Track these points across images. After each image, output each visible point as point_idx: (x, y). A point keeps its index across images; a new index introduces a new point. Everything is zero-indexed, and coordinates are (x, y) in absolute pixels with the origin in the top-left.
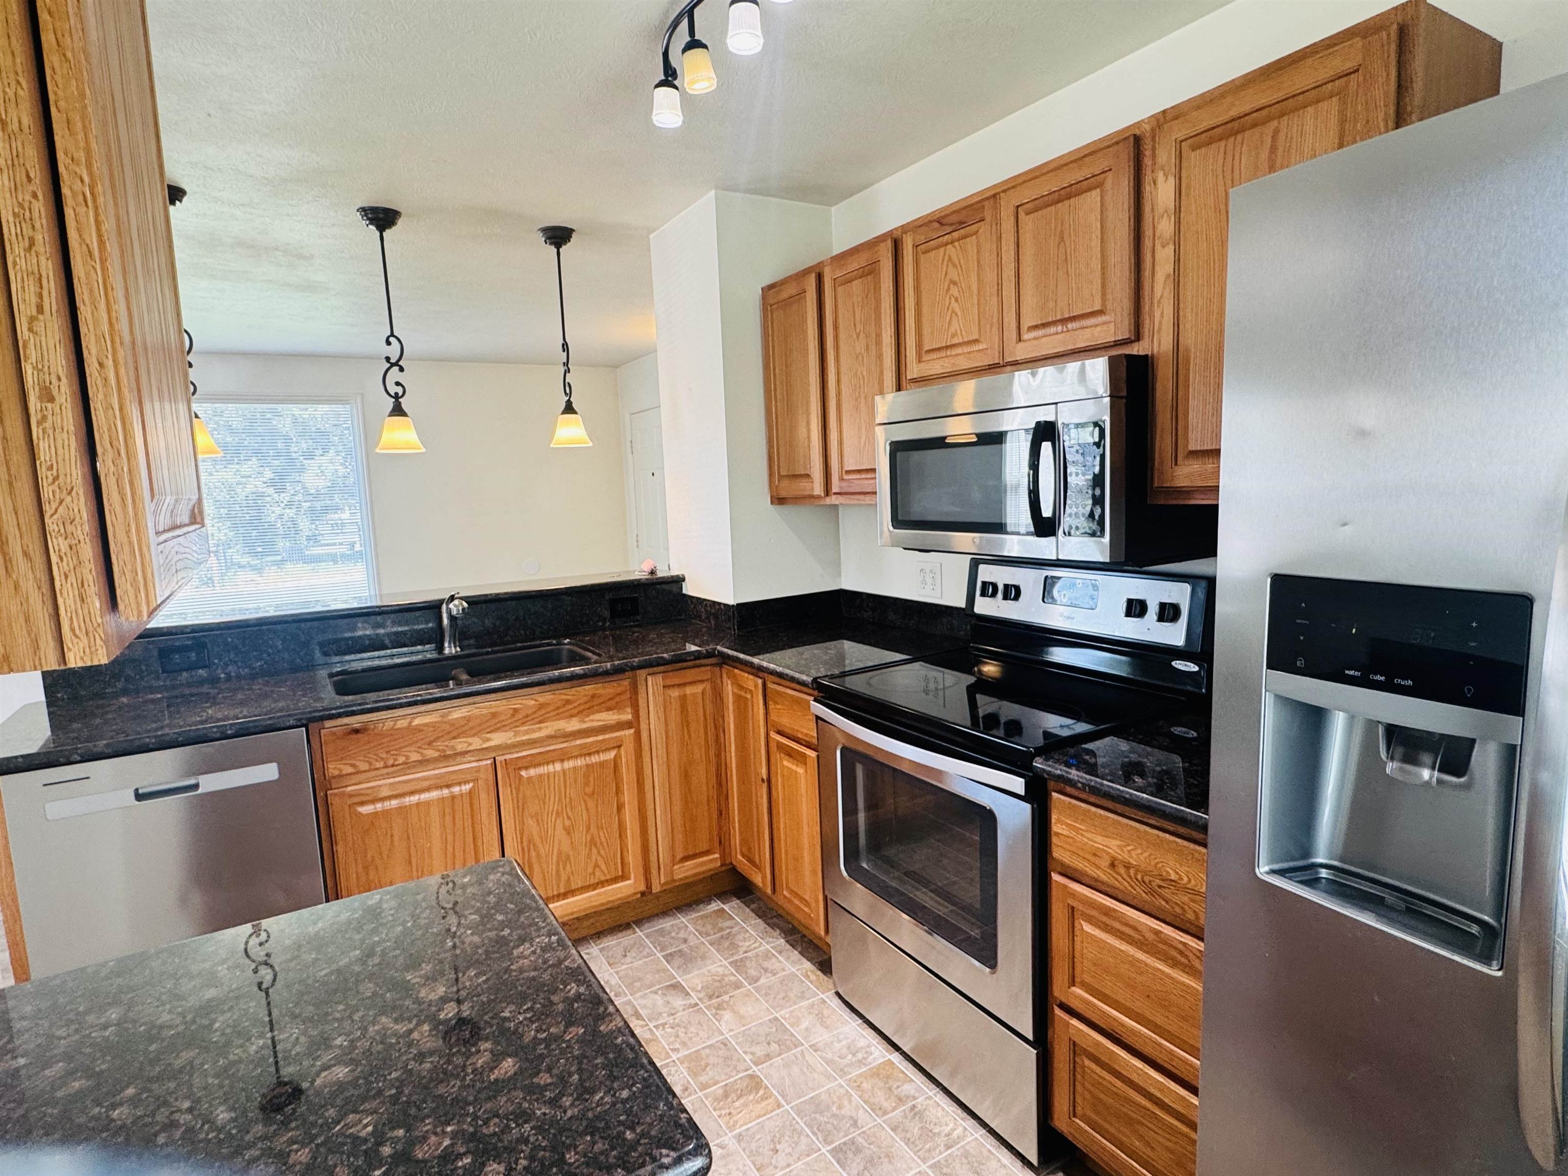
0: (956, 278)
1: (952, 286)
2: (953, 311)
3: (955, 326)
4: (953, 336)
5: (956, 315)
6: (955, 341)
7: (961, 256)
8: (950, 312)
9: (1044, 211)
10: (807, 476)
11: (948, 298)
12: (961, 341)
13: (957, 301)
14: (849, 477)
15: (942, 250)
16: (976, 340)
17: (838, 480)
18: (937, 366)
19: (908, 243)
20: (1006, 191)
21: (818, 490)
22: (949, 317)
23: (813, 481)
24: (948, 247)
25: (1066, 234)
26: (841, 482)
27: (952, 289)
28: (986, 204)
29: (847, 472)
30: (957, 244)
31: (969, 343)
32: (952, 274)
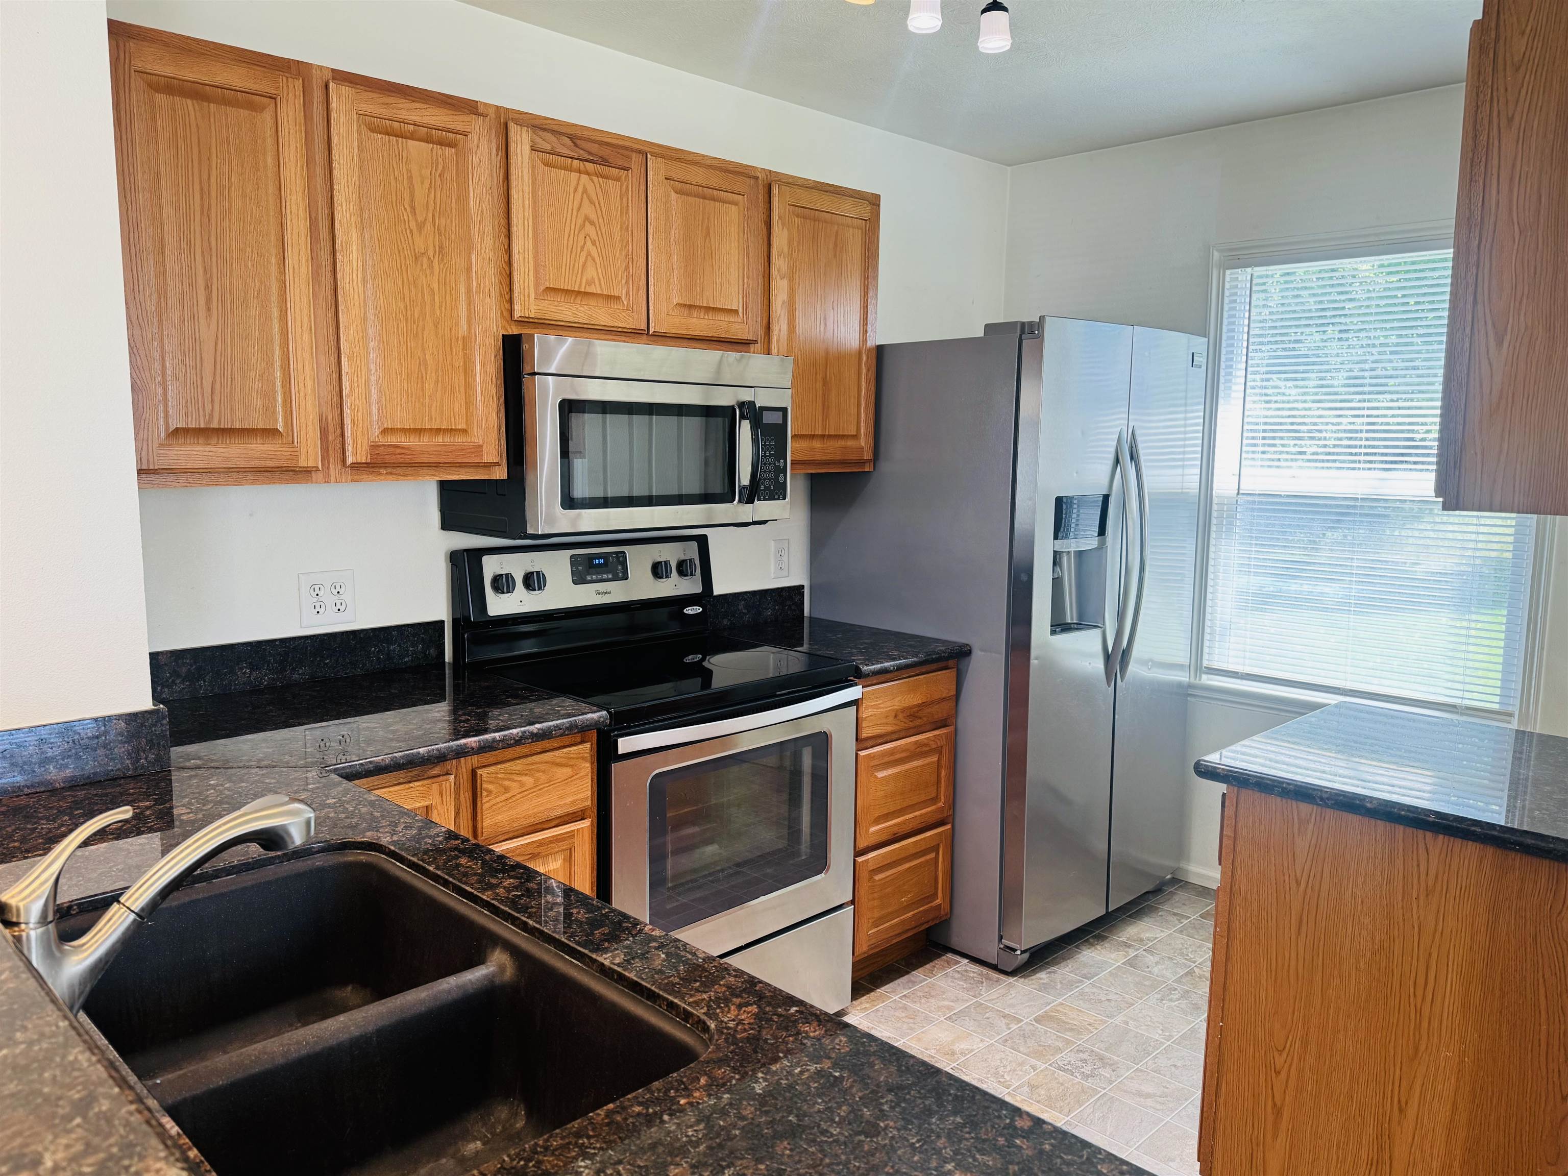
0: (593, 216)
1: (587, 223)
2: (589, 254)
3: (591, 272)
4: (588, 283)
5: (594, 260)
6: (591, 289)
7: (600, 196)
9: (691, 199)
10: (271, 433)
11: (582, 236)
12: (600, 292)
13: (594, 243)
14: (392, 440)
15: (574, 175)
16: (618, 298)
17: (366, 447)
18: (566, 311)
19: (521, 141)
20: (655, 155)
21: (310, 455)
22: (582, 259)
23: (293, 443)
24: (582, 176)
25: (711, 231)
26: (374, 447)
27: (589, 228)
28: (634, 155)
29: (385, 431)
30: (595, 179)
31: (610, 297)
32: (587, 209)
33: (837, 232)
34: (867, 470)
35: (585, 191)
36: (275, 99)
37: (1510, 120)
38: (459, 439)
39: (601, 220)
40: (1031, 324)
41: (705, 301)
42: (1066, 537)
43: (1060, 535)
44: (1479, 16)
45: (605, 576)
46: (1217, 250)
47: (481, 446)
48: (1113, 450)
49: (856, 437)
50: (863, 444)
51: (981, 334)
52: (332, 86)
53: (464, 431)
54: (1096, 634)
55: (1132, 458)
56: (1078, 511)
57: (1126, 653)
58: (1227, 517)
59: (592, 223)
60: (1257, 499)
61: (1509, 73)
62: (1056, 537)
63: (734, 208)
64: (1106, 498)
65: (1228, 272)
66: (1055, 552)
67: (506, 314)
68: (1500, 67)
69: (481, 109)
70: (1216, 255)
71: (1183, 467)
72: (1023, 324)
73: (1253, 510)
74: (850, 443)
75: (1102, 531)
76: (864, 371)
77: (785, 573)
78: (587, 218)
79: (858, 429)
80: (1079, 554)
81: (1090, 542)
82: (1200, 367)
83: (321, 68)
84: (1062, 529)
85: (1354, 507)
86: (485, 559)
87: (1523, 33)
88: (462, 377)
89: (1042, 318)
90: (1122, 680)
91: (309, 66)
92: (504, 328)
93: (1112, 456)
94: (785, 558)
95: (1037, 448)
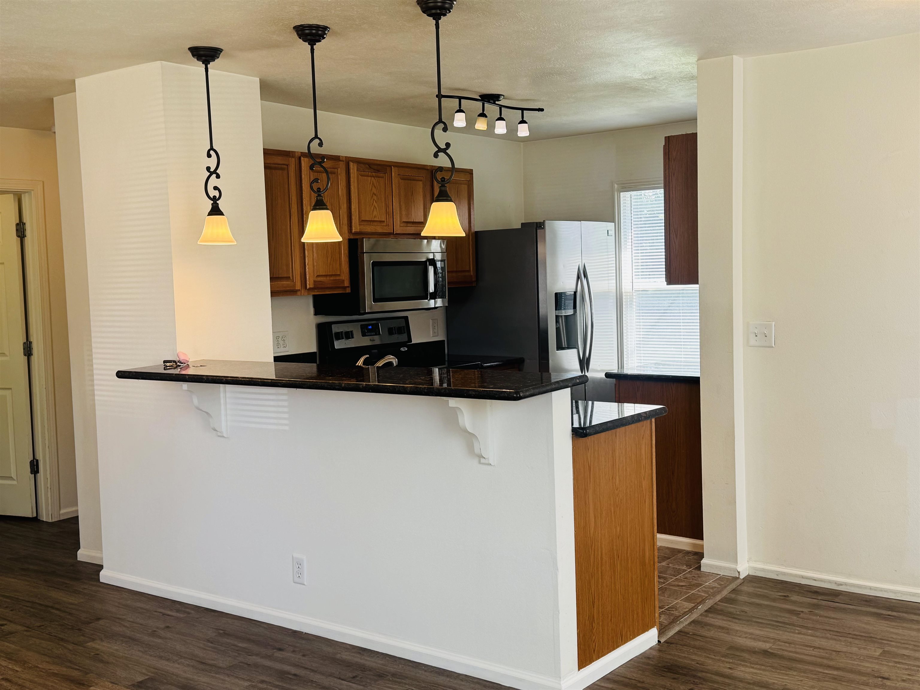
0: (375, 192)
1: (374, 195)
2: (375, 206)
3: (375, 213)
4: (375, 217)
5: (376, 208)
6: (376, 219)
7: (378, 184)
8: (373, 206)
9: (407, 181)
10: (288, 278)
11: (372, 200)
12: (378, 220)
13: (376, 202)
14: (319, 279)
15: (369, 178)
16: (384, 221)
17: (312, 281)
18: (369, 229)
19: (353, 167)
20: (395, 166)
21: (298, 286)
22: (373, 208)
23: (293, 281)
24: (372, 178)
25: (414, 192)
26: (315, 281)
27: (375, 197)
28: (388, 168)
29: (318, 276)
30: (376, 178)
31: (381, 222)
32: (374, 190)
33: (458, 187)
34: (474, 285)
35: (373, 184)
36: (288, 165)
37: (674, 174)
38: (338, 278)
39: (378, 193)
40: (540, 223)
41: (412, 220)
42: (561, 309)
43: (558, 309)
44: (664, 144)
45: (372, 334)
46: (616, 184)
47: (344, 280)
48: (576, 273)
49: (469, 271)
50: (472, 274)
51: (519, 227)
52: (302, 158)
53: (339, 275)
54: (575, 351)
55: (585, 276)
56: (565, 302)
57: (589, 359)
58: (629, 301)
59: (375, 195)
60: (641, 292)
61: (672, 161)
62: (556, 310)
63: (421, 182)
64: (575, 293)
65: (621, 193)
66: (556, 316)
67: (349, 231)
68: (670, 159)
69: (341, 158)
70: (616, 186)
71: (608, 280)
72: (537, 223)
73: (639, 297)
74: (467, 274)
75: (575, 307)
76: (471, 243)
77: (436, 334)
78: (374, 193)
79: (470, 267)
80: (566, 317)
81: (570, 312)
82: (612, 235)
83: (298, 152)
84: (558, 306)
85: (680, 293)
86: (333, 326)
87: (675, 151)
88: (338, 255)
89: (544, 221)
90: (588, 371)
91: (294, 152)
92: (349, 236)
93: (576, 276)
94: (436, 328)
95: (546, 273)
